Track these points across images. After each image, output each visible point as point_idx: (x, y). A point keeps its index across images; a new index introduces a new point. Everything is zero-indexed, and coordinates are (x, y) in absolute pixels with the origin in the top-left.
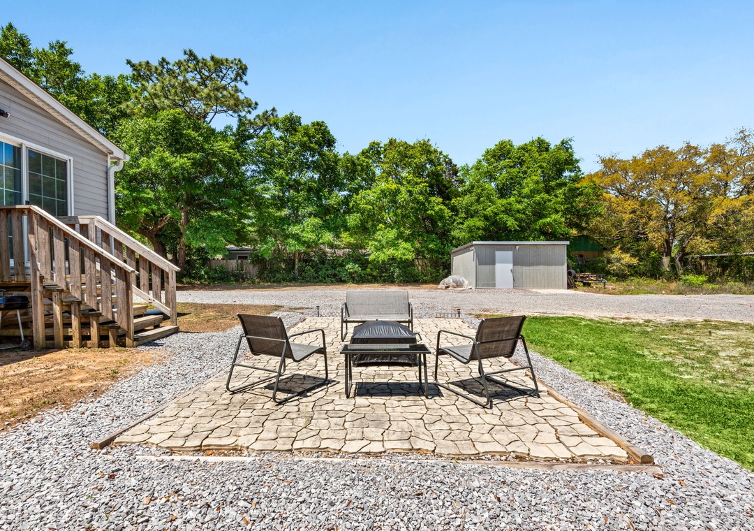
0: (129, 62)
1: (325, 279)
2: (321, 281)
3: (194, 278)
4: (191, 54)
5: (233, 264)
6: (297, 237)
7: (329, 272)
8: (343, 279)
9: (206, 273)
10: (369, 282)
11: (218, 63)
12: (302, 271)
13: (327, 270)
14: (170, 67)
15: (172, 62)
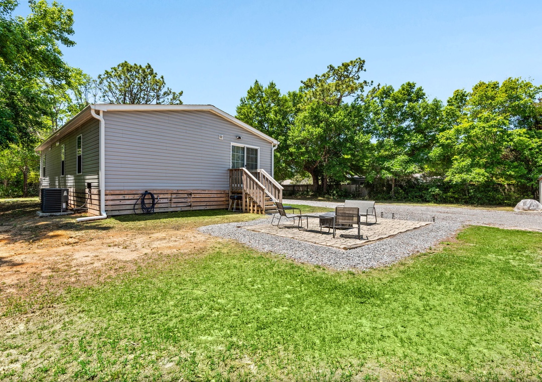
0: (302, 82)
1: (413, 198)
2: (410, 200)
3: (330, 195)
4: (331, 68)
5: (354, 187)
6: (388, 169)
7: (417, 194)
8: (427, 199)
9: (337, 192)
10: (451, 203)
11: (346, 66)
12: (396, 192)
13: (416, 193)
14: (320, 78)
15: (320, 76)
